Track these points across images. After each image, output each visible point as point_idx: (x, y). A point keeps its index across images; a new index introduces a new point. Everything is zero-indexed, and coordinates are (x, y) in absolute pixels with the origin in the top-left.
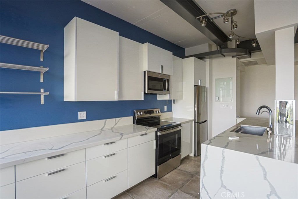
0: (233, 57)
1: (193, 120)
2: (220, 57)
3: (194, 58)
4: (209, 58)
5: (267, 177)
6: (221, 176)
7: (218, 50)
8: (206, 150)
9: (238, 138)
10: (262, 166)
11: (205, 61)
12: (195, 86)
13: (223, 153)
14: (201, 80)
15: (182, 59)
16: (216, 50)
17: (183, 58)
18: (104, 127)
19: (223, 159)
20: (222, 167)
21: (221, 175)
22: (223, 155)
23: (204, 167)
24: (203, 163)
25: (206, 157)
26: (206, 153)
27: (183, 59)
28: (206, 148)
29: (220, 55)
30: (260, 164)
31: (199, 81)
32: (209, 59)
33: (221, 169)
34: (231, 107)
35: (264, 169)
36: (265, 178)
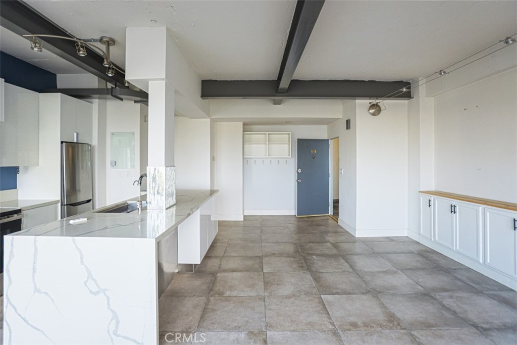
0: (136, 102)
1: (59, 201)
3: (61, 96)
4: (99, 99)
6: (34, 276)
7: (108, 89)
8: (12, 244)
9: (86, 219)
10: (78, 249)
11: (91, 103)
12: (62, 142)
13: (35, 243)
14: (78, 134)
15: (38, 93)
16: (105, 87)
17: (40, 92)
19: (35, 252)
20: (34, 263)
22: (35, 246)
23: (8, 271)
24: (7, 266)
25: (12, 254)
26: (12, 249)
27: (41, 94)
28: (12, 241)
29: (110, 96)
30: (77, 247)
31: (75, 134)
32: (97, 100)
33: (34, 266)
34: (133, 176)
35: (80, 252)
36: (82, 262)
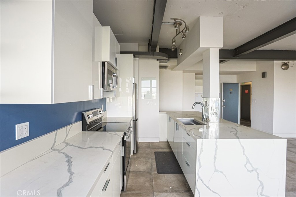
2: (149, 58)
5: (245, 153)
8: (202, 144)
10: (242, 146)
13: (216, 143)
16: (144, 51)
18: (54, 144)
19: (216, 148)
20: (215, 155)
21: (214, 162)
22: (216, 145)
23: (199, 160)
24: (199, 157)
25: (202, 150)
26: (202, 147)
28: (202, 142)
30: (241, 144)
33: (215, 156)
34: (155, 103)
35: (243, 148)
